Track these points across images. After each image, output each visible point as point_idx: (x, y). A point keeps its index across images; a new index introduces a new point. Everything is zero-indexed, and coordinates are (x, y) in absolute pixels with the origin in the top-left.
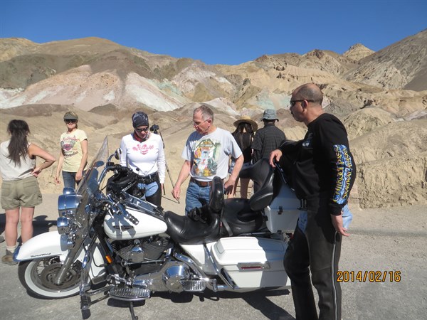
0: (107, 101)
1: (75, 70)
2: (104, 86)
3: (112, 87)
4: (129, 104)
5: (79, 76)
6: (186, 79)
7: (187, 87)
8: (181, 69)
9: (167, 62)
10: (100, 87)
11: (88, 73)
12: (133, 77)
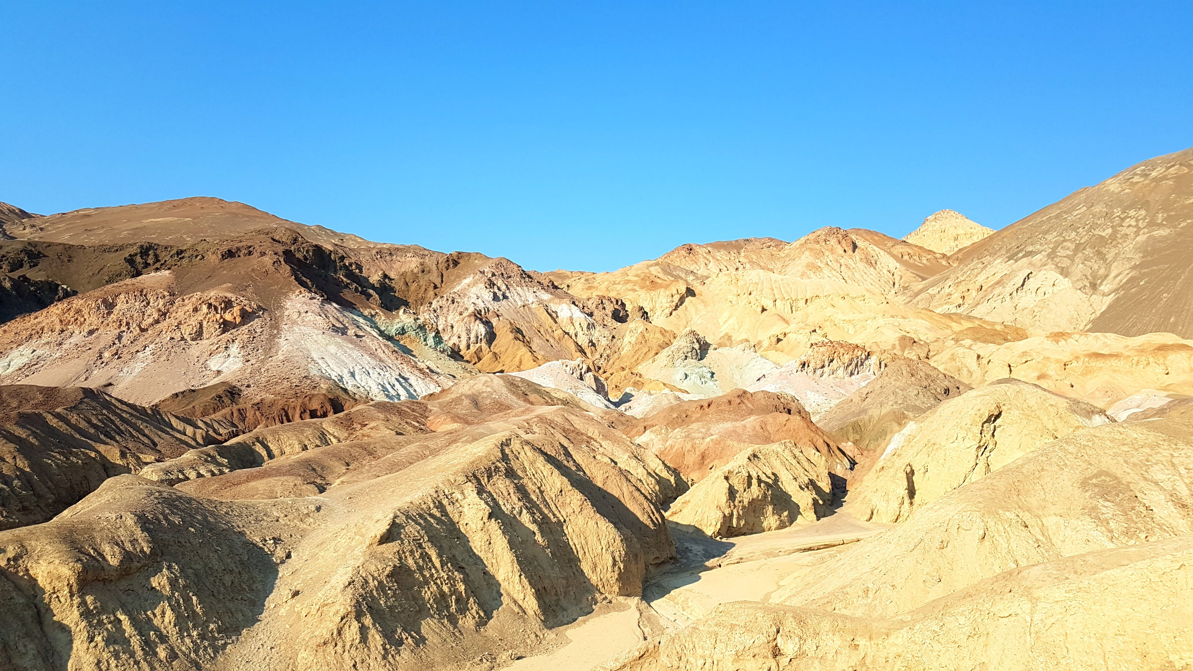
0: (219, 372)
1: (127, 285)
2: (211, 329)
3: (236, 334)
4: (285, 382)
5: (136, 304)
6: (467, 309)
7: (469, 331)
8: (453, 281)
9: (410, 262)
10: (199, 335)
11: (166, 294)
12: (304, 303)
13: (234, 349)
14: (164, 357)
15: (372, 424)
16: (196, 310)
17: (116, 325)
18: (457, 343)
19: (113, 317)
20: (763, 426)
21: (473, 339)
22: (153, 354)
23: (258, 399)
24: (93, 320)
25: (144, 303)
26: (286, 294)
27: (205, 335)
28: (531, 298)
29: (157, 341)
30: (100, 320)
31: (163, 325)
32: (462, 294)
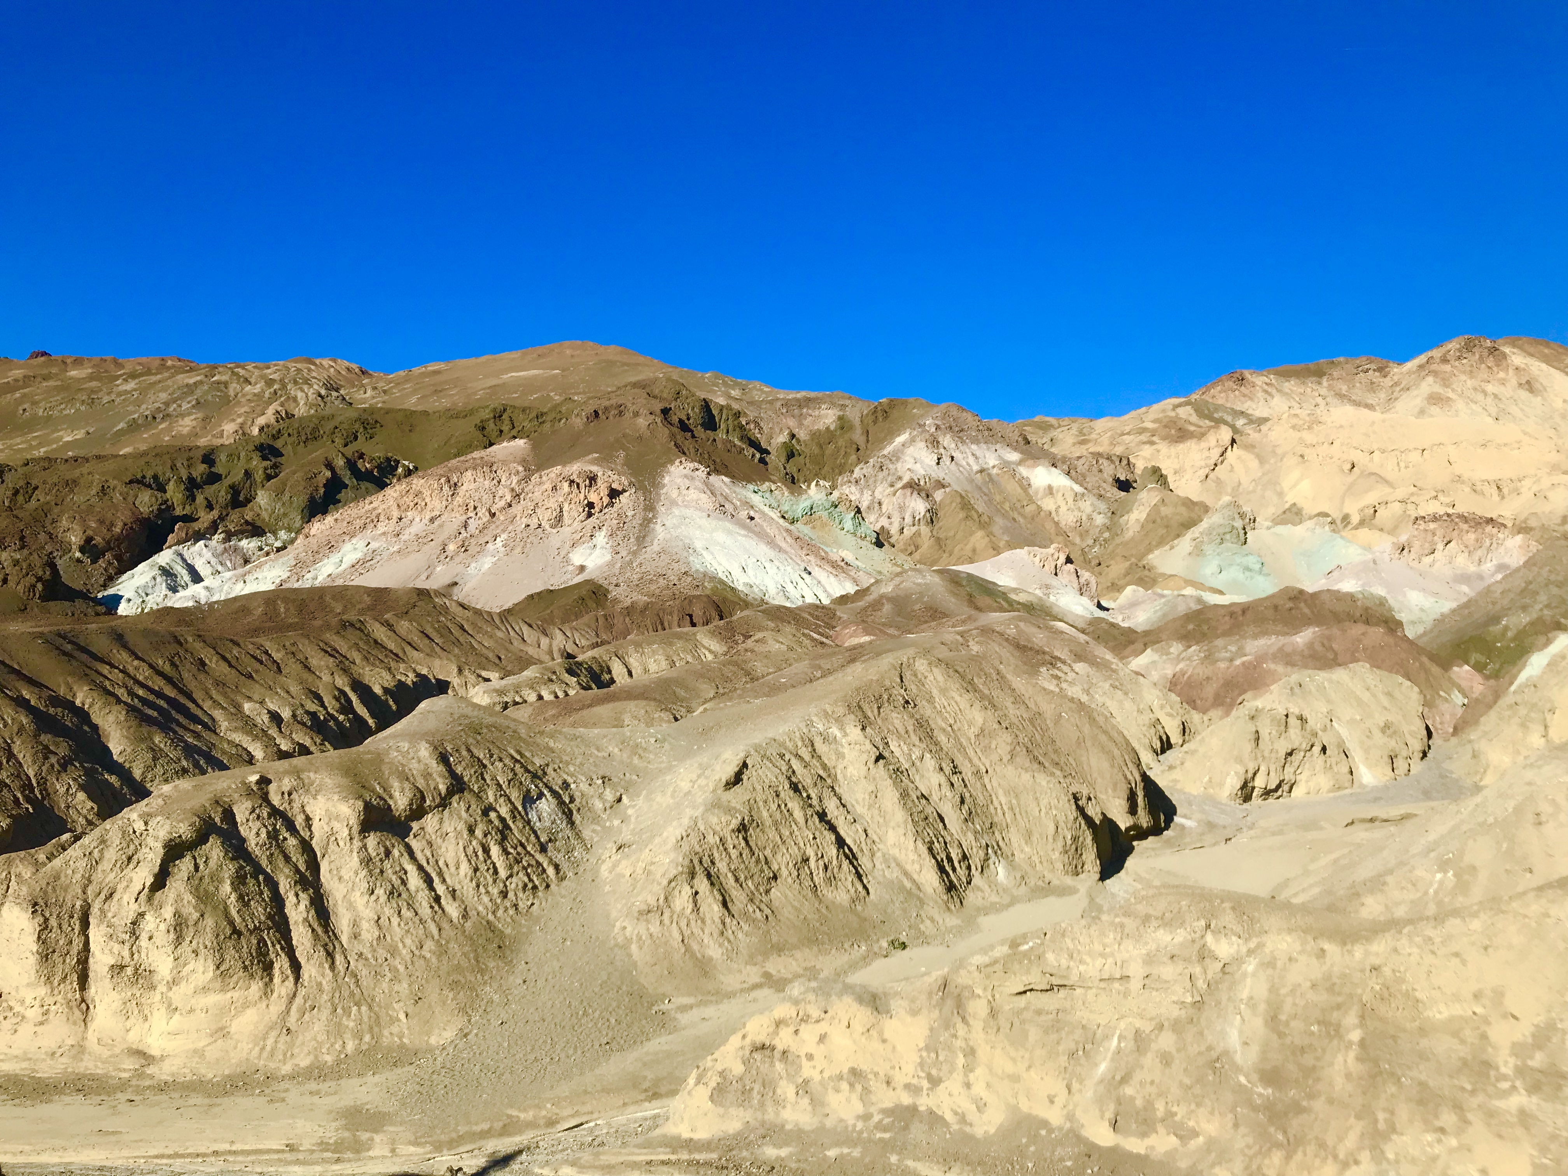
0: (582, 568)
1: (474, 459)
2: (573, 513)
3: (603, 518)
4: (661, 580)
5: (487, 482)
6: (900, 478)
7: (902, 508)
8: (884, 439)
9: (826, 416)
10: (559, 520)
11: (521, 469)
12: (686, 476)
13: (601, 538)
14: (518, 550)
15: (759, 635)
16: (554, 488)
17: (462, 510)
18: (886, 525)
19: (459, 500)
20: (1325, 642)
21: (908, 520)
22: (505, 546)
23: (628, 602)
24: (436, 504)
25: (495, 481)
26: (664, 465)
27: (566, 519)
28: (991, 460)
29: (510, 528)
30: (444, 503)
31: (516, 509)
32: (896, 457)
